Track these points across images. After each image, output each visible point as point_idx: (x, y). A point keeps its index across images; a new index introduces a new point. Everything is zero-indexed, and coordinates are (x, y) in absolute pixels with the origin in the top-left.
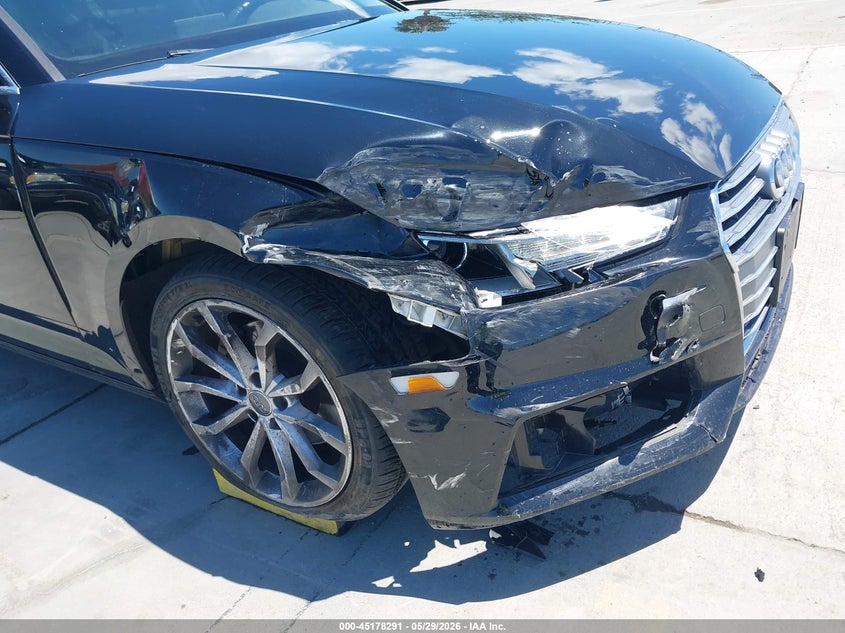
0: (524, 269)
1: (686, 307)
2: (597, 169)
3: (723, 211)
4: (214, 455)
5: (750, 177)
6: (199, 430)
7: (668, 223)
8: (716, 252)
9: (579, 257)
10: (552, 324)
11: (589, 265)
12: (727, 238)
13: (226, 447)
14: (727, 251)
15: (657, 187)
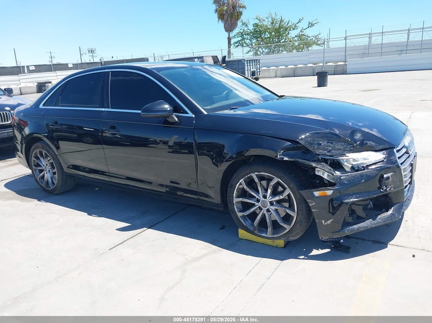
0: (347, 166)
1: (390, 178)
2: (365, 142)
3: (398, 155)
4: (243, 223)
5: (402, 148)
6: (240, 214)
7: (384, 156)
8: (397, 164)
9: (362, 164)
10: (358, 178)
11: (365, 165)
12: (400, 161)
13: (247, 220)
14: (400, 165)
15: (381, 147)
